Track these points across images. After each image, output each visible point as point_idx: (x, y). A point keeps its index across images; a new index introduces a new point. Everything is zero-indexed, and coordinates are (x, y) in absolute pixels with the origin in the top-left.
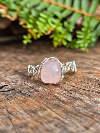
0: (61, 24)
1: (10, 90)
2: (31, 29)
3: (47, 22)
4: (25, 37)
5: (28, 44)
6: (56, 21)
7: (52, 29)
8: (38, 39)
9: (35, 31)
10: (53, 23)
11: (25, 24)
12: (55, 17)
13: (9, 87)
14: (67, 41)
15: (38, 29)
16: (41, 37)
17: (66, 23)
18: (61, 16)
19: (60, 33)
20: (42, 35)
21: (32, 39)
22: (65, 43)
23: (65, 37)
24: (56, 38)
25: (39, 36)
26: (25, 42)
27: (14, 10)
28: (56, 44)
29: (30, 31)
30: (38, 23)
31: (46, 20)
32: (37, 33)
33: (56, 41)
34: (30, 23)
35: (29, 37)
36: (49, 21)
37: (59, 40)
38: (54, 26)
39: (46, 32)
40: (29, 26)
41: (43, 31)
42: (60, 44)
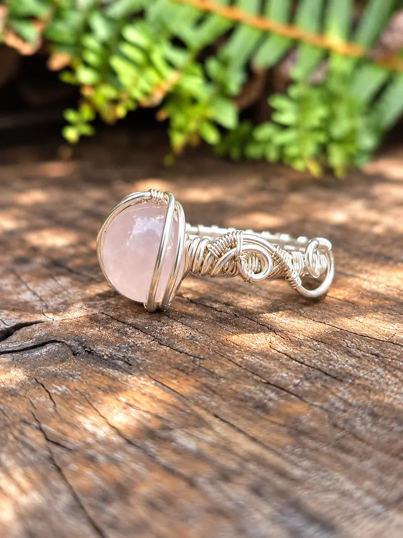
0: (197, 70)
1: (43, 344)
2: (94, 86)
3: (149, 63)
4: (71, 116)
5: (83, 138)
6: (180, 58)
7: (166, 87)
8: (120, 123)
9: (108, 92)
10: (170, 64)
11: (69, 69)
12: (178, 43)
13: (38, 332)
14: (221, 129)
15: (118, 86)
16: (130, 113)
17: (213, 66)
18: (196, 38)
19: (194, 101)
20: (131, 106)
21: (97, 122)
22: (212, 136)
23: (212, 113)
24: (179, 120)
25: (121, 112)
26: (71, 134)
27: (31, 18)
28: (178, 140)
29: (87, 92)
30: (117, 63)
31: (146, 52)
32: (115, 102)
33: (181, 130)
34: (87, 64)
35: (87, 113)
36: (157, 57)
37: (192, 126)
38: (172, 77)
39: (147, 94)
40: (85, 76)
41: (137, 94)
42: (195, 141)
